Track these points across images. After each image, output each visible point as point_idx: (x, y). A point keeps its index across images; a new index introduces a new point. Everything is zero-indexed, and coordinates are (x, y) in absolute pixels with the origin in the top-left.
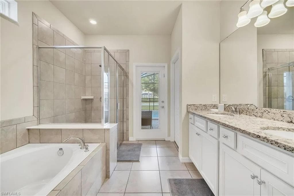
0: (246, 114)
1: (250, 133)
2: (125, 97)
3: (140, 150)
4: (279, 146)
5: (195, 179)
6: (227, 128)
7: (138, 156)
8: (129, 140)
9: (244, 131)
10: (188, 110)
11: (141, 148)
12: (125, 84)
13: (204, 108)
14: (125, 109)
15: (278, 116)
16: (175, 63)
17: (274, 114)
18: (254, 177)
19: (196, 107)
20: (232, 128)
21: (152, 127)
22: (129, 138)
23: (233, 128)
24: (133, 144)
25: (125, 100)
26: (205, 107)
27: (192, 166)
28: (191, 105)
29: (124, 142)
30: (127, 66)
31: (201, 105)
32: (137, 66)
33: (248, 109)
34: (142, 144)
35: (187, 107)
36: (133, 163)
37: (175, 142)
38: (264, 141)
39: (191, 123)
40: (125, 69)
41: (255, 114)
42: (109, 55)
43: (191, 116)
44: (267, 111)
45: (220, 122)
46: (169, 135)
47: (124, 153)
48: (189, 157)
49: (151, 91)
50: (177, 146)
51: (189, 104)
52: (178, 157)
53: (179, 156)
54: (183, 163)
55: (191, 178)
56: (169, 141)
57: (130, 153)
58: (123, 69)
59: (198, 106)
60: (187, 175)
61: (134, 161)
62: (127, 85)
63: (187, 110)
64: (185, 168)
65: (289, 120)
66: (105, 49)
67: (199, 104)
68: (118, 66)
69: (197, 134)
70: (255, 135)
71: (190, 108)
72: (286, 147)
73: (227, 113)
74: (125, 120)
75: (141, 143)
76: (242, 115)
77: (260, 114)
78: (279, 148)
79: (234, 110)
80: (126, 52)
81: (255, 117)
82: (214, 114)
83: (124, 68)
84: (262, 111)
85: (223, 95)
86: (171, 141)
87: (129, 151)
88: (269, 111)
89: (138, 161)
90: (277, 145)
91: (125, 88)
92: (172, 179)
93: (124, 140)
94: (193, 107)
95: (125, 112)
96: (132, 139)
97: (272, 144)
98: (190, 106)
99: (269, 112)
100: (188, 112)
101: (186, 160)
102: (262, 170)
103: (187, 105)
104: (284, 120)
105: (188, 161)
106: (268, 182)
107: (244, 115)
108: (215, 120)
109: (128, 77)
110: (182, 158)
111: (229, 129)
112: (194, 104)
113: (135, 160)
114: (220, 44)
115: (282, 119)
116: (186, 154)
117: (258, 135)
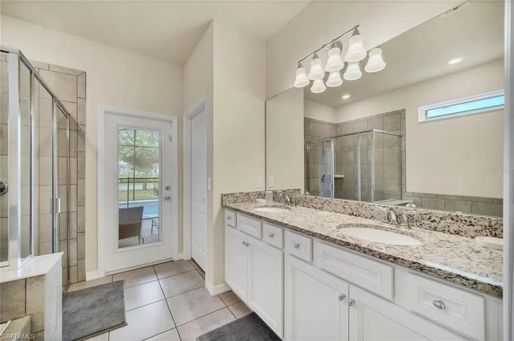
0: (303, 206)
1: (336, 240)
2: (73, 181)
3: (123, 297)
4: (373, 255)
5: (242, 318)
6: (300, 233)
7: (122, 311)
8: (87, 279)
9: (326, 237)
10: (224, 204)
11: (123, 292)
12: (72, 151)
13: (246, 199)
14: (73, 208)
15: (340, 208)
16: (191, 119)
17: (336, 205)
18: (342, 298)
19: (235, 197)
20: (308, 233)
21: (143, 239)
22: (85, 275)
23: (311, 234)
24: (100, 286)
25: (73, 188)
26: (248, 197)
27: (231, 296)
28: (228, 195)
29: (73, 288)
30: (81, 108)
31: (242, 193)
32: (106, 112)
33: (305, 199)
34: (123, 281)
35: (222, 198)
36: (110, 332)
37: (192, 259)
38: (354, 249)
39: (229, 225)
40: (74, 115)
41: (314, 205)
42: (33, 74)
43: (228, 213)
44: (328, 202)
45: (288, 225)
46: (181, 249)
47: (78, 318)
48: (225, 282)
49: (126, 162)
50: (199, 266)
51: (226, 192)
52: (206, 288)
53: (206, 285)
54: (215, 296)
55: (236, 319)
56: (182, 260)
57: (96, 310)
58: (67, 115)
59: (238, 195)
60: (228, 317)
61: (112, 327)
62: (80, 154)
63: (222, 203)
64: (222, 305)
65: (351, 212)
66: (22, 58)
67: (240, 193)
68: (55, 106)
69: (244, 243)
70: (343, 242)
71: (226, 200)
72: (382, 255)
73: (277, 204)
74: (74, 234)
75: (120, 280)
76: (298, 206)
77: (320, 205)
78: (374, 258)
79: (289, 200)
80: (79, 78)
81: (314, 209)
82: (262, 207)
83: (69, 112)
84: (323, 202)
85: (271, 178)
86: (185, 259)
87: (93, 307)
88: (330, 201)
89: (123, 324)
90: (372, 254)
91: (73, 161)
92: (206, 335)
93: (71, 284)
94: (231, 198)
95: (73, 216)
96: (94, 275)
97: (365, 252)
98: (226, 197)
99: (330, 203)
100: (223, 207)
101: (221, 289)
102: (351, 286)
103: (222, 194)
104: (345, 212)
105: (224, 290)
106: (359, 300)
107: (301, 206)
108: (278, 222)
109: (84, 134)
110: (212, 288)
111: (303, 234)
112: (233, 193)
113: (113, 324)
114: (265, 102)
115: (343, 211)
116: (221, 278)
117: (347, 242)
